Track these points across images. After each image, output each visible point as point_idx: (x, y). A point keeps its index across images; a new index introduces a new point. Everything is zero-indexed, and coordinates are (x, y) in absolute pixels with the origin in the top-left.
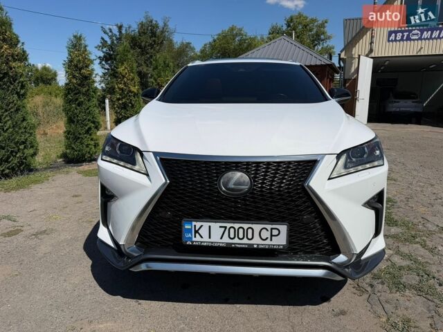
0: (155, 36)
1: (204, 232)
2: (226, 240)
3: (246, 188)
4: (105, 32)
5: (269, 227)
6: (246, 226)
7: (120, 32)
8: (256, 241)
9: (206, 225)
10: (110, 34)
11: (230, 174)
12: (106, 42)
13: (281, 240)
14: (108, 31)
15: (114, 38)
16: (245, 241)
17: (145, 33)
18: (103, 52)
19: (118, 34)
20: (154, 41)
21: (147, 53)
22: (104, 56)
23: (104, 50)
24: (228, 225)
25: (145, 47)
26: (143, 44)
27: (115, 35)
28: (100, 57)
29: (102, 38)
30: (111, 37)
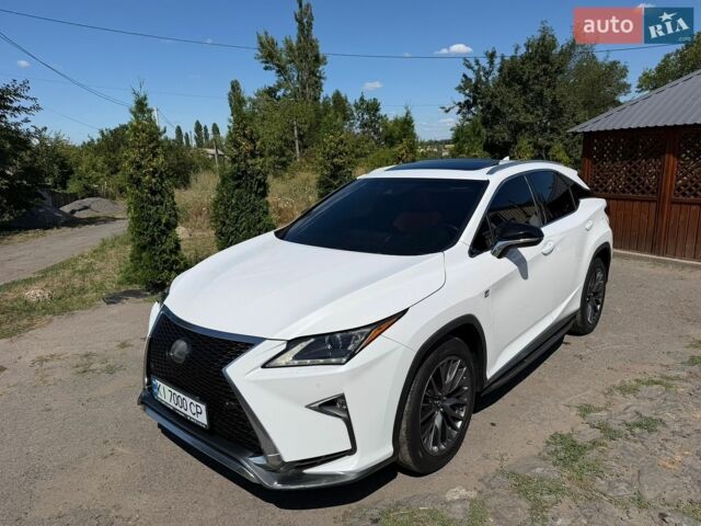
0: (548, 62)
1: (161, 389)
2: (172, 404)
3: (183, 358)
4: (469, 67)
5: (195, 403)
6: (182, 396)
7: (491, 63)
8: (188, 413)
9: (162, 385)
10: (476, 68)
11: (178, 342)
12: (470, 80)
13: (203, 419)
14: (473, 64)
15: (482, 73)
16: (182, 410)
17: (531, 59)
18: (466, 95)
19: (487, 66)
20: (544, 70)
21: (532, 91)
22: (467, 102)
23: (467, 92)
24: (173, 391)
25: (528, 80)
26: (525, 77)
27: (484, 69)
28: (460, 104)
29: (465, 76)
30: (477, 73)
